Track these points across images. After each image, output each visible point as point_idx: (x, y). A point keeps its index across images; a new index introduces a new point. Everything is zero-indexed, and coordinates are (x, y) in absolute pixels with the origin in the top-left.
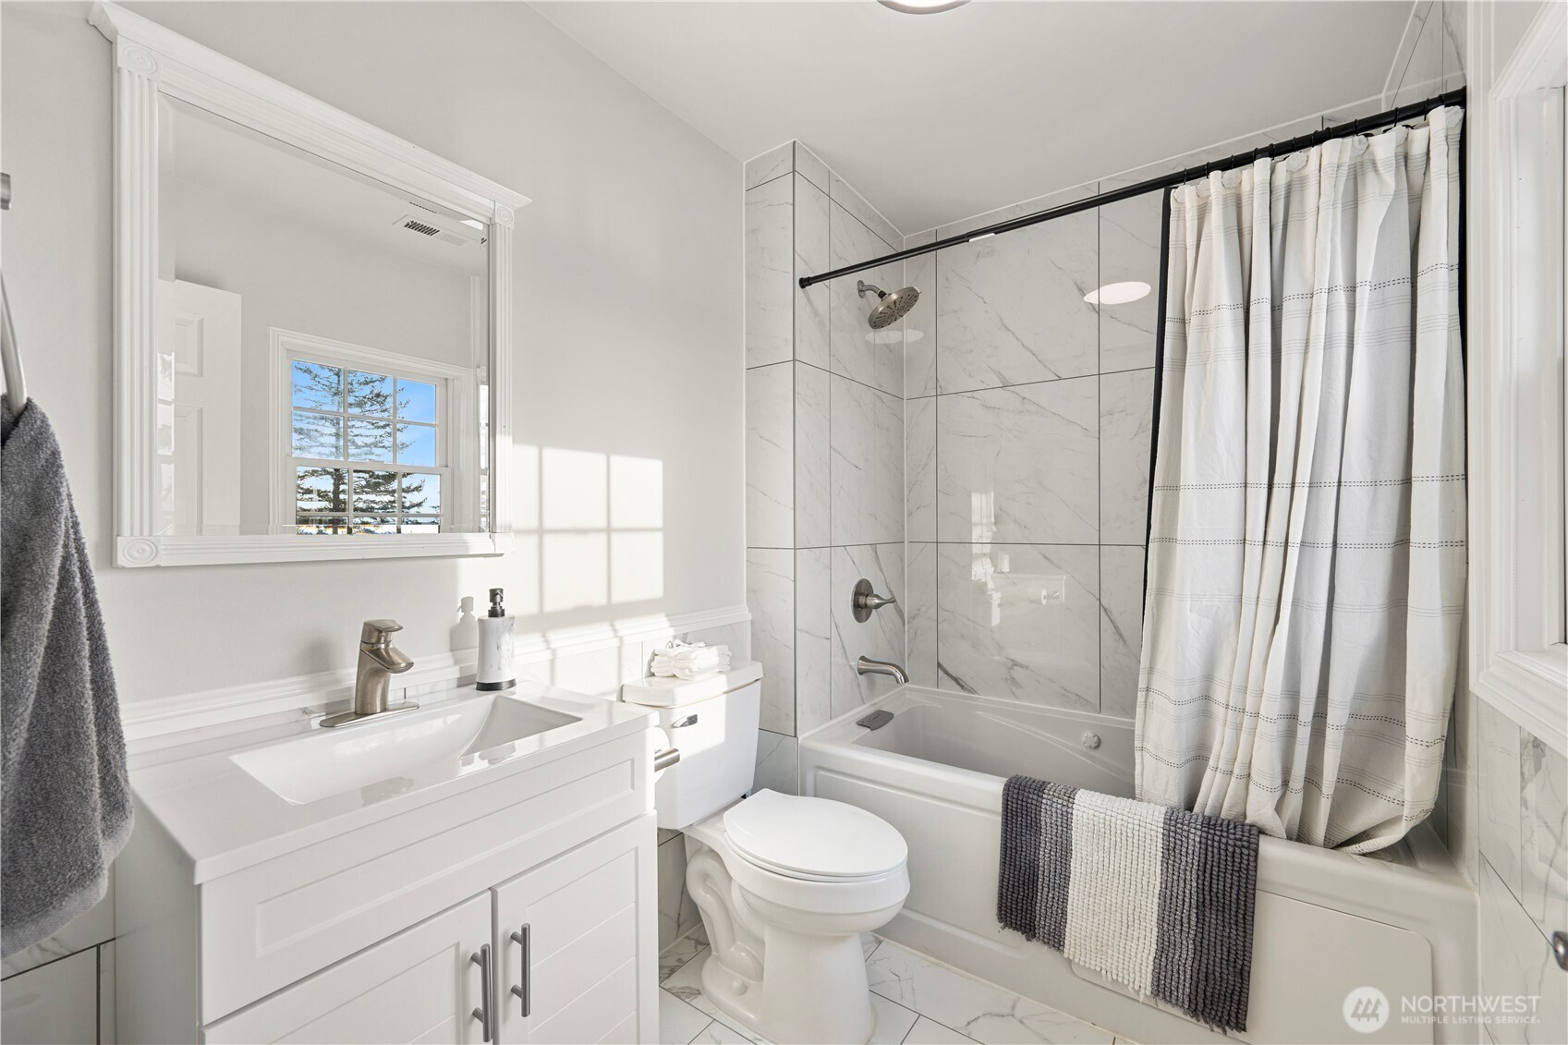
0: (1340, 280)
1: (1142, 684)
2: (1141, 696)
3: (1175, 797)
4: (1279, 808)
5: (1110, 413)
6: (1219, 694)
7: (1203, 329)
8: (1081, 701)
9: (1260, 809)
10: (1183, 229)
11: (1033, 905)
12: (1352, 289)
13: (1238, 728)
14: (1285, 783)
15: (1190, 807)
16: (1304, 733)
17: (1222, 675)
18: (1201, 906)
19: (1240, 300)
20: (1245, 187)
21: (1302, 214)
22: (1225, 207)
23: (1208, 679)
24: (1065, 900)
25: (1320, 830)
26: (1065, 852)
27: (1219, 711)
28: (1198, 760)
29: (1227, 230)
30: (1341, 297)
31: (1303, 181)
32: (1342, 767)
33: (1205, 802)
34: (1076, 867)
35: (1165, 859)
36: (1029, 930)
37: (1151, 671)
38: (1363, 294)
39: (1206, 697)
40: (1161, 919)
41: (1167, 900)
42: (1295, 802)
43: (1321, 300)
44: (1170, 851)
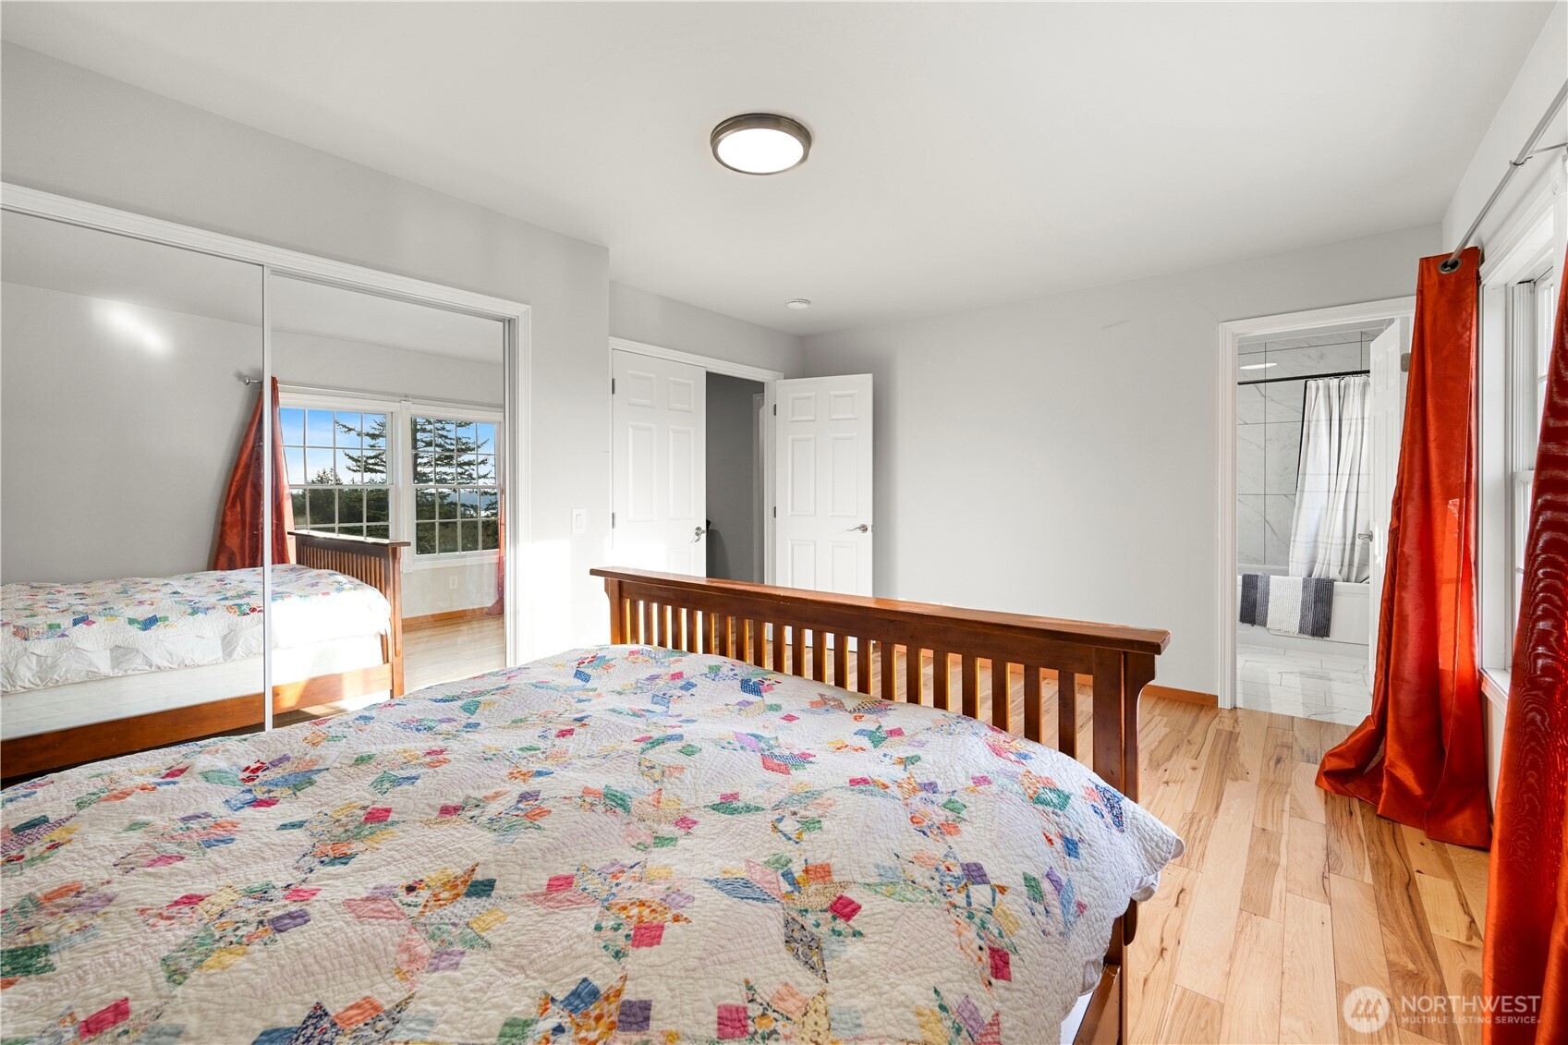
0: (1360, 417)
1: (1292, 539)
2: (1292, 543)
3: (1304, 574)
4: (1340, 572)
5: (1271, 440)
6: (1320, 539)
7: (1317, 426)
8: (1257, 561)
9: (1334, 573)
10: (1311, 393)
11: (1255, 612)
12: (1363, 418)
13: (1326, 549)
14: (1342, 565)
15: (1310, 575)
16: (1348, 548)
17: (1321, 533)
18: (1315, 602)
19: (1328, 418)
20: (1331, 385)
21: (1349, 395)
22: (1325, 389)
23: (1317, 535)
24: (1267, 609)
25: (1353, 578)
26: (1267, 594)
27: (1320, 545)
28: (1313, 562)
29: (1325, 397)
30: (1360, 421)
31: (1349, 385)
32: (1360, 560)
33: (1315, 575)
34: (1271, 598)
35: (1303, 590)
36: (1253, 622)
37: (1295, 535)
38: (1366, 421)
39: (1316, 541)
40: (1302, 609)
41: (1303, 603)
42: (1345, 569)
43: (1354, 422)
44: (1305, 588)
